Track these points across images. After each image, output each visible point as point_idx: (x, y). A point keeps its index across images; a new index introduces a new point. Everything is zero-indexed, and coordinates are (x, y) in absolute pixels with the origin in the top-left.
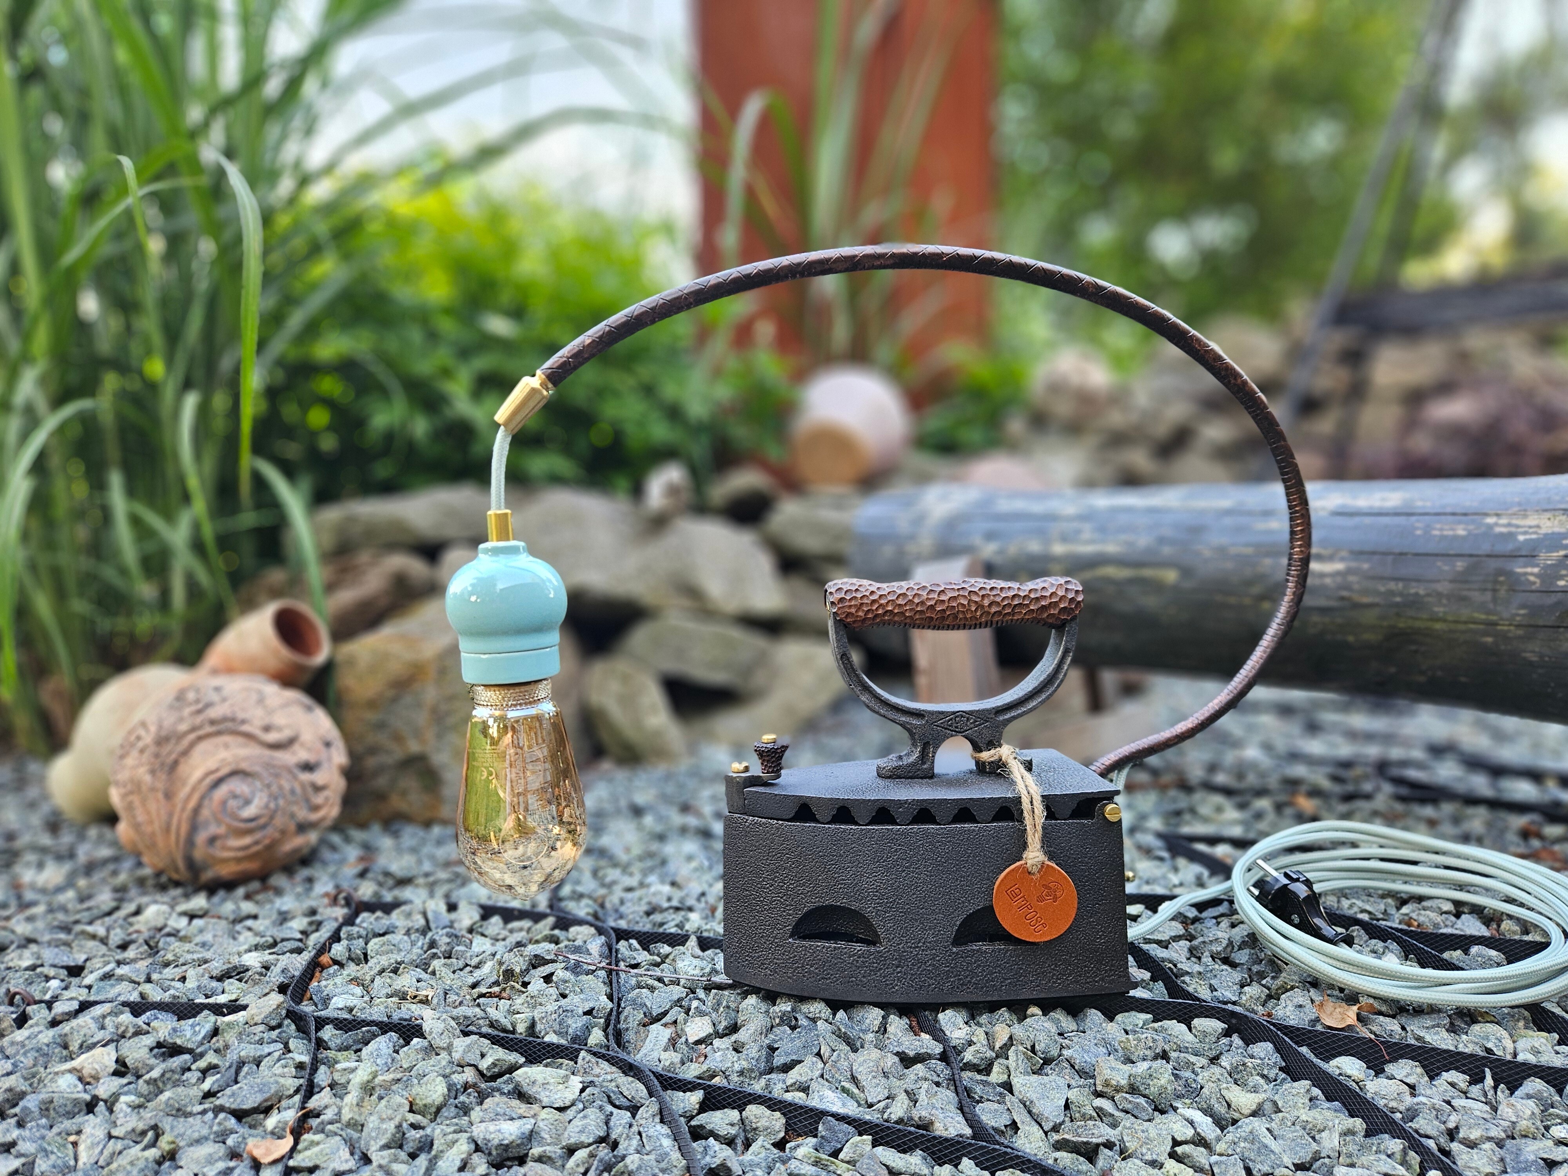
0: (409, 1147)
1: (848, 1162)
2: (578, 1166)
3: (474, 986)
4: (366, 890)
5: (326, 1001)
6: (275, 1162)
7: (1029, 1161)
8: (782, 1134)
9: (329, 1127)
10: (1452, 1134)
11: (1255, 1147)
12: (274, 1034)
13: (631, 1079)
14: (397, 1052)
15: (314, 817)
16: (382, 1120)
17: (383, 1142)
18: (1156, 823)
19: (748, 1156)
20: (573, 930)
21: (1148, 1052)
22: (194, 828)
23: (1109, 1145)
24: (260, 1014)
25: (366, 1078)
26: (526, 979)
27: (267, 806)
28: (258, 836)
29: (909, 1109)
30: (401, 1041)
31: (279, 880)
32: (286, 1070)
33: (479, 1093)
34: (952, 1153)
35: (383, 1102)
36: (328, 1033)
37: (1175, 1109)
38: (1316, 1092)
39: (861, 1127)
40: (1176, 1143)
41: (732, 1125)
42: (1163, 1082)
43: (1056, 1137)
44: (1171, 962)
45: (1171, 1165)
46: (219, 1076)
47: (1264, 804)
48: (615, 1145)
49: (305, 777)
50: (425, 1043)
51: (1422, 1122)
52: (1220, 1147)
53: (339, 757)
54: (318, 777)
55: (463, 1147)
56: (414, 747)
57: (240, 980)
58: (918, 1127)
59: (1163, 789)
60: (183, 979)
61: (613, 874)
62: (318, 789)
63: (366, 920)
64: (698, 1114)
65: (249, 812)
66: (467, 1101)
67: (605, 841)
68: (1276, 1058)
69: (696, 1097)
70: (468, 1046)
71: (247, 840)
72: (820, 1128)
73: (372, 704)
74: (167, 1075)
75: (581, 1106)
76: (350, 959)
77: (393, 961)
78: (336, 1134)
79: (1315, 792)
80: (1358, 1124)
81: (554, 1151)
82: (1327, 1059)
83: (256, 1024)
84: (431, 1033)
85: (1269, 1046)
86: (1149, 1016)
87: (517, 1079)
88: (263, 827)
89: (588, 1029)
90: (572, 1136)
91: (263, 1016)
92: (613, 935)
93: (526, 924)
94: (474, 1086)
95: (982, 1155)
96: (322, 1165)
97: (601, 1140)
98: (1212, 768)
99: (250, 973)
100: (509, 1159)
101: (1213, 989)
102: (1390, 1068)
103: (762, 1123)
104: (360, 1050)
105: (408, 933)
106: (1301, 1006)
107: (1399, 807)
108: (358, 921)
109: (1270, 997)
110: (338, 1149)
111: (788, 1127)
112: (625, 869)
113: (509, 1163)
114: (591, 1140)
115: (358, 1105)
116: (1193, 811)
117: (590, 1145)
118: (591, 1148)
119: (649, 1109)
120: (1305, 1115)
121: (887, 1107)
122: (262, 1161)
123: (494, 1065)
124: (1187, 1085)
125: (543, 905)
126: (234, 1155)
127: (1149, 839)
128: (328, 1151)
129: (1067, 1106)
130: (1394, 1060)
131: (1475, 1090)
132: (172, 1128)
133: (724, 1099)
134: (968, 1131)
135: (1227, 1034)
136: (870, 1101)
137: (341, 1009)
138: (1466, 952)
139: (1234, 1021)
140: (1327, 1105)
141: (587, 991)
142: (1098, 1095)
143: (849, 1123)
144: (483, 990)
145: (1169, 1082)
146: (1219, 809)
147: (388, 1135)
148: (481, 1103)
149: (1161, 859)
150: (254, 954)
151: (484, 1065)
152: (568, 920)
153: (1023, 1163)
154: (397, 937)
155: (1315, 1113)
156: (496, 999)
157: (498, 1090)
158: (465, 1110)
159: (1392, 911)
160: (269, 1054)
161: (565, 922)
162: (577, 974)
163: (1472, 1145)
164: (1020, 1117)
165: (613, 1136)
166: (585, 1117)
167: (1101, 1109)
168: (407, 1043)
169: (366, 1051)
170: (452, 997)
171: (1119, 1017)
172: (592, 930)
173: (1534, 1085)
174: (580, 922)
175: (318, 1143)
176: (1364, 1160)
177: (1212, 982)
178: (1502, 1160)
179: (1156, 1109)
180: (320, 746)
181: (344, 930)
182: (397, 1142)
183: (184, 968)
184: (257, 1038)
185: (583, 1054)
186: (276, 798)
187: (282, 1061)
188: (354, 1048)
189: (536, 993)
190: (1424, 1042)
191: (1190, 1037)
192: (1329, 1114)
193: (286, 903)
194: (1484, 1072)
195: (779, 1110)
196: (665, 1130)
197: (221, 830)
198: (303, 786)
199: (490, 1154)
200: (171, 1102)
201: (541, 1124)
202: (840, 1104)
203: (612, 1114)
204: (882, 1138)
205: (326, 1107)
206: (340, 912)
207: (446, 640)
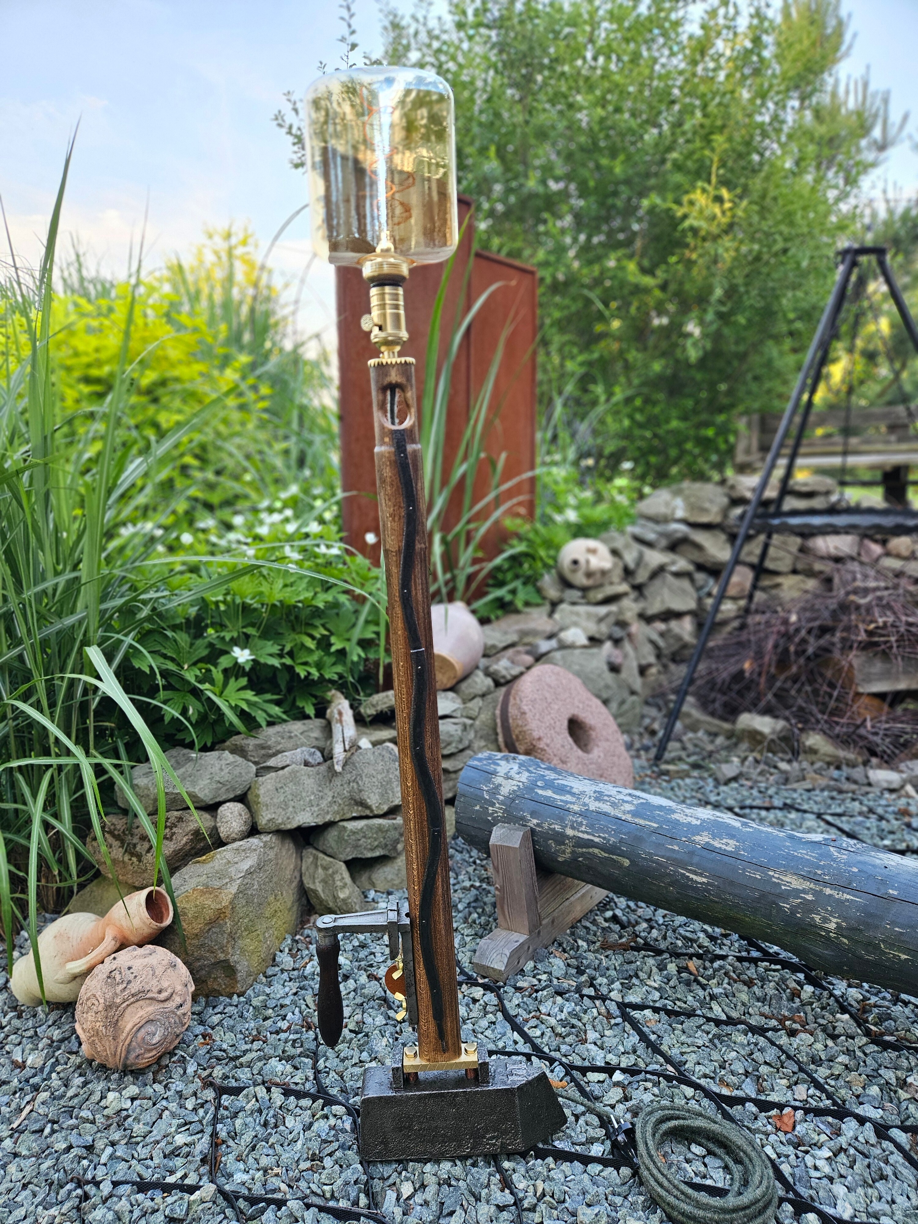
3: (298, 1162)
4: (218, 1073)
5: (231, 1178)
12: (218, 1208)
14: (276, 1216)
20: (334, 1109)
22: (128, 1052)
24: (208, 1196)
26: (321, 1156)
27: (163, 1034)
28: (159, 1049)
30: (277, 1208)
31: (166, 1060)
36: (241, 1204)
47: (672, 967)
49: (179, 1011)
50: (289, 1211)
53: (191, 988)
54: (184, 1008)
56: (222, 956)
57: (179, 1156)
59: (624, 950)
60: (152, 1158)
62: (185, 1014)
63: (226, 1100)
65: (155, 1039)
71: (154, 1052)
73: (198, 935)
76: (229, 1137)
77: (251, 1139)
79: (699, 953)
83: (207, 1202)
84: (292, 1209)
88: (162, 1044)
89: (359, 1195)
91: (210, 1197)
92: (355, 1112)
93: (309, 1102)
98: (651, 923)
99: (183, 1150)
104: (261, 1217)
105: (252, 1114)
108: (222, 1102)
116: (636, 975)
135: (633, 1177)
137: (241, 1184)
138: (743, 1107)
141: (351, 1163)
144: (303, 1165)
150: (180, 1136)
156: (311, 1171)
161: (330, 1101)
162: (344, 1150)
168: (279, 1209)
169: (263, 1219)
170: (291, 1174)
172: (344, 1110)
174: (337, 1102)
180: (183, 988)
181: (219, 1111)
184: (211, 1212)
185: (362, 1218)
186: (167, 1028)
188: (258, 1216)
189: (330, 1169)
193: (178, 1083)
197: (141, 1050)
198: (179, 1017)
206: (209, 1094)
207: (233, 889)
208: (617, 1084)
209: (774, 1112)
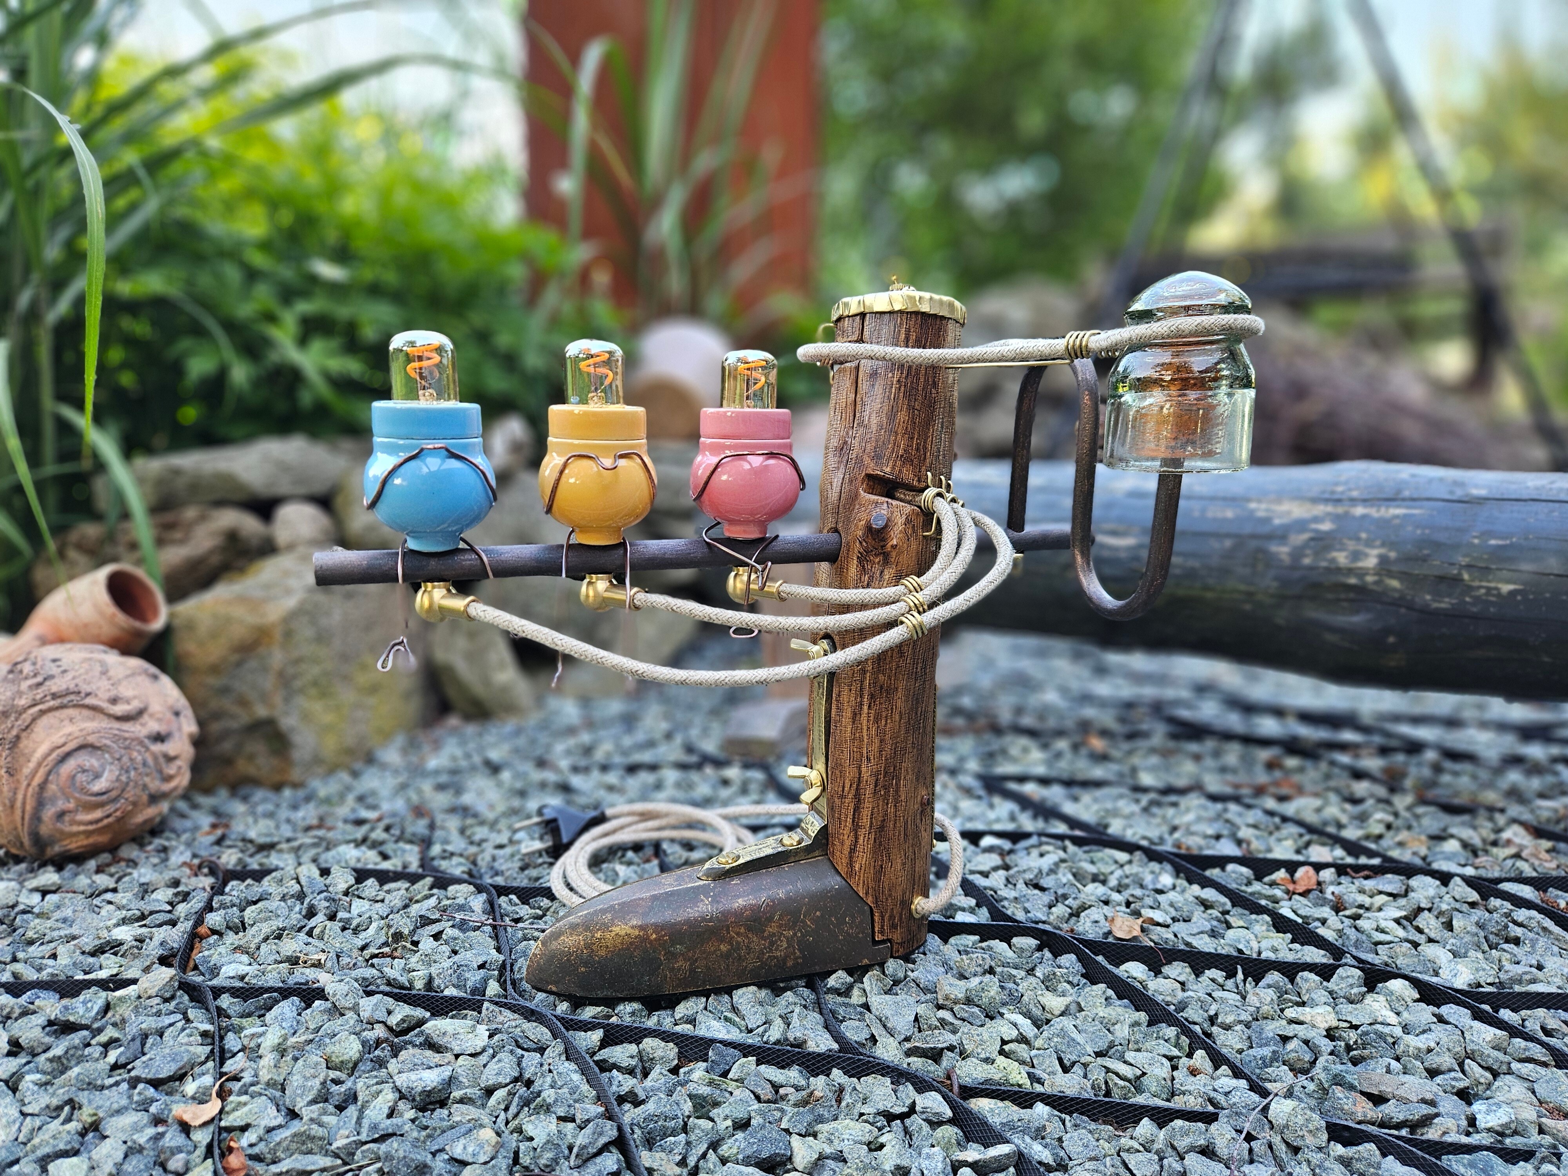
0: (336, 1100)
1: (736, 1081)
2: (499, 1103)
3: (363, 948)
4: (229, 858)
5: (215, 971)
6: (205, 1124)
7: (888, 1067)
8: (676, 1062)
9: (252, 1088)
10: (1212, 1020)
11: (1065, 1041)
12: (172, 1005)
13: (535, 1024)
14: (299, 1014)
15: (166, 787)
16: (306, 1079)
17: (310, 1098)
18: (973, 765)
19: (648, 1083)
20: (451, 888)
21: (979, 969)
22: (40, 804)
23: (951, 1048)
24: (154, 987)
25: (276, 1041)
26: (415, 939)
27: (118, 780)
28: (110, 808)
29: (785, 1032)
30: (303, 1004)
31: (130, 851)
32: (192, 1039)
33: (391, 1046)
34: (823, 1065)
35: (300, 1062)
36: (225, 1001)
37: (1002, 1015)
38: (1110, 992)
39: (746, 1050)
40: (1004, 1042)
41: (632, 1057)
42: (992, 993)
43: (908, 1045)
44: (991, 889)
45: (1001, 1061)
46: (122, 1049)
47: (1062, 744)
48: (529, 1083)
49: (157, 748)
50: (328, 1005)
51: (1191, 1011)
52: (1038, 1043)
53: (189, 726)
54: (170, 748)
55: (388, 1096)
56: (261, 711)
57: (115, 954)
58: (792, 1046)
59: (977, 731)
60: (54, 956)
61: (481, 832)
62: (169, 759)
63: (236, 889)
64: (600, 1050)
65: (99, 786)
66: (382, 1055)
67: (467, 799)
68: (1078, 966)
69: (596, 1036)
70: (375, 1005)
71: (98, 814)
72: (710, 1053)
73: (215, 669)
74: (71, 1052)
75: (491, 1051)
76: (228, 927)
77: (274, 928)
78: (261, 1094)
79: (1105, 733)
80: (1143, 1016)
81: (473, 1092)
82: (1117, 965)
83: (149, 997)
84: (334, 995)
85: (1073, 957)
86: (977, 938)
87: (427, 1031)
88: (115, 800)
89: (485, 981)
90: (489, 1077)
91: (157, 989)
92: (494, 891)
93: (403, 885)
94: (386, 1040)
95: (849, 1065)
96: (253, 1123)
97: (516, 1080)
98: (1019, 711)
99: (125, 947)
100: (431, 1103)
101: (1027, 911)
102: (1166, 970)
103: (659, 1053)
104: (264, 1015)
105: (283, 899)
106: (1096, 922)
107: (1171, 744)
108: (227, 889)
109: (1071, 915)
110: (266, 1108)
111: (680, 1055)
112: (493, 825)
113: (432, 1107)
114: (508, 1081)
115: (275, 1066)
116: (1004, 752)
117: (507, 1085)
118: (509, 1087)
119: (556, 1049)
120: (1102, 1012)
121: (765, 1031)
122: (193, 1124)
123: (403, 1021)
124: (1010, 994)
125: (414, 866)
126: (158, 1121)
127: (968, 780)
128: (256, 1110)
129: (916, 1019)
130: (1169, 962)
131: (1230, 984)
132: (90, 1102)
133: (622, 1035)
134: (835, 1046)
135: (1039, 949)
136: (750, 1026)
137: (233, 978)
138: (1223, 869)
139: (1045, 938)
140: (1119, 1002)
141: (476, 946)
142: (939, 1007)
143: (735, 1048)
144: (373, 950)
145: (998, 993)
146: (1025, 750)
147: (315, 1092)
148: (396, 1056)
149: (979, 798)
150: (124, 928)
151: (393, 1021)
152: (445, 879)
153: (883, 1069)
154: (274, 904)
155: (1109, 1010)
156: (389, 959)
157: (411, 1043)
158: (381, 1063)
159: (1166, 836)
160: (171, 1025)
161: (442, 882)
162: (464, 931)
163: (1227, 1028)
164: (877, 1031)
165: (527, 1076)
166: (500, 1061)
167: (943, 1019)
168: (309, 1006)
169: (269, 1016)
170: (345, 960)
171: (952, 940)
172: (471, 888)
173: (1274, 977)
174: (458, 881)
175: (245, 1104)
176: (1148, 1045)
177: (1026, 905)
178: (1249, 1038)
179: (987, 1016)
180: (169, 716)
181: (216, 899)
182: (323, 1097)
183: (52, 945)
184: (154, 1010)
185: (486, 1005)
186: (127, 771)
187: (187, 1031)
188: (257, 1014)
189: (430, 951)
190: (1192, 947)
191: (1010, 953)
192: (1120, 1010)
193: (144, 873)
194: (1236, 968)
195: (672, 1041)
196: (573, 1066)
197: (71, 805)
198: (155, 758)
199: (414, 1100)
200: (81, 1077)
201: (459, 1071)
202: (725, 1031)
203: (523, 1056)
204: (763, 1058)
205: (242, 1071)
206: (207, 882)
207: (291, 603)
208: (990, 849)
209: (1281, 874)
